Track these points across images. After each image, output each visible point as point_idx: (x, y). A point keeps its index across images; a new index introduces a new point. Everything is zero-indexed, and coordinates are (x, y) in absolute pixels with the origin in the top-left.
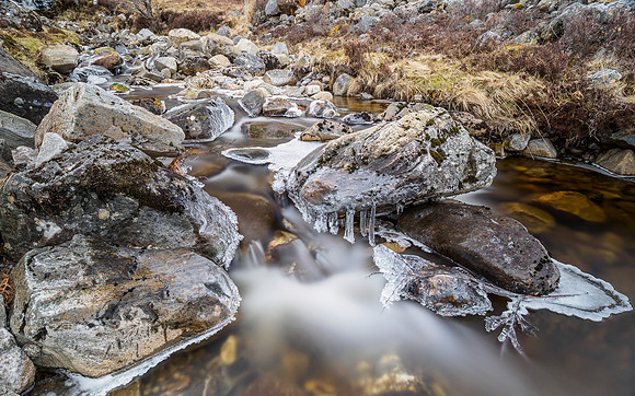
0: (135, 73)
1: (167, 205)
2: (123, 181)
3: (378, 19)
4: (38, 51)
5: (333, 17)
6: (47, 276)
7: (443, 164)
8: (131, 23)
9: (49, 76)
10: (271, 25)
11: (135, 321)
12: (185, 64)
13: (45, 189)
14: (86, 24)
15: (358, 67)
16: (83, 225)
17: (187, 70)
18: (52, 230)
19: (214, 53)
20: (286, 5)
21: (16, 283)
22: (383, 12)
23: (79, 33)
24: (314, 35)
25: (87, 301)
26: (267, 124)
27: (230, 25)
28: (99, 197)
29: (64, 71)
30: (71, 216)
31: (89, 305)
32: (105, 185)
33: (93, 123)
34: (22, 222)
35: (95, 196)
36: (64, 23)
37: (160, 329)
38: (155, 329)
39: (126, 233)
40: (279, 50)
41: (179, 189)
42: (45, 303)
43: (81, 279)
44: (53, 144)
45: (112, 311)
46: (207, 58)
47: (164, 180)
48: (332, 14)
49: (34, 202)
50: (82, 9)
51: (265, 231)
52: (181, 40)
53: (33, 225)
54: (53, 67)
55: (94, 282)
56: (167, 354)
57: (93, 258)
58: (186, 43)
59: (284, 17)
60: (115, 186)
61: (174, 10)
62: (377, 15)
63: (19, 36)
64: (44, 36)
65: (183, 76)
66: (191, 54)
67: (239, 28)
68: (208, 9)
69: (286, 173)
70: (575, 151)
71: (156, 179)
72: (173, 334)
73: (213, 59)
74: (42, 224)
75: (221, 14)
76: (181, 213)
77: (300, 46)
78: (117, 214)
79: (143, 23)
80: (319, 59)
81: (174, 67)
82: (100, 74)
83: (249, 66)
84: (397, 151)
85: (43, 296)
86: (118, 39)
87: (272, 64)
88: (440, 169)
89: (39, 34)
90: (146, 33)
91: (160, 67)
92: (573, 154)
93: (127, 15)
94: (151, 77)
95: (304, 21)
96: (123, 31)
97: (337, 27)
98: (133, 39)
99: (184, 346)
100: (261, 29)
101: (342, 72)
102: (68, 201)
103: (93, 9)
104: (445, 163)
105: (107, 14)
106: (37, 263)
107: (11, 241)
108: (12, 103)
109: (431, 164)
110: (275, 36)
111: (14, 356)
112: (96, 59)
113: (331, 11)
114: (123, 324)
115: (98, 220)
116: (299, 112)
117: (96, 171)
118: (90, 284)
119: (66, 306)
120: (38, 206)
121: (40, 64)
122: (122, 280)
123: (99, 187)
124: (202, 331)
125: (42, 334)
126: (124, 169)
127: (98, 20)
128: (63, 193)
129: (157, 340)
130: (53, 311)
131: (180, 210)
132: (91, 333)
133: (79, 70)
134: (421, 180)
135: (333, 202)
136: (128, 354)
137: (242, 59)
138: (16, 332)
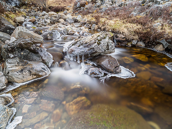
0: (39, 24)
1: (35, 52)
2: (26, 46)
3: (107, 8)
4: (14, 18)
5: (95, 8)
6: (10, 63)
7: (99, 45)
8: (41, 9)
9: (17, 24)
10: (78, 10)
11: (26, 73)
12: (52, 21)
13: (10, 47)
14: (29, 10)
15: (98, 22)
16: (18, 55)
17: (53, 23)
18: (12, 56)
19: (60, 18)
20: (82, 4)
21: (5, 65)
22: (109, 6)
23: (26, 12)
24: (90, 13)
25: (17, 68)
26: (68, 37)
27: (68, 10)
28: (21, 50)
29: (21, 23)
30: (16, 53)
31: (18, 69)
32: (22, 47)
33: (22, 35)
34: (6, 54)
35: (20, 50)
36: (22, 10)
37: (32, 75)
38: (30, 75)
39: (27, 58)
40: (79, 17)
41: (38, 49)
42: (10, 68)
43: (16, 64)
44: (13, 39)
45: (22, 70)
46: (58, 20)
47: (34, 47)
48: (95, 7)
49: (8, 50)
50: (27, 6)
51: (59, 60)
52: (52, 15)
53: (8, 55)
54: (18, 22)
55: (19, 65)
56: (33, 80)
57: (19, 61)
58: (53, 16)
59: (82, 8)
60: (24, 47)
61: (52, 6)
62: (107, 7)
63: (10, 14)
64: (16, 14)
65: (52, 25)
66: (54, 18)
67: (70, 11)
68: (62, 5)
69: (66, 48)
70: (150, 45)
71: (33, 46)
72: (35, 77)
73: (60, 20)
74: (10, 54)
75: (65, 7)
76: (38, 54)
77: (85, 16)
78: (25, 54)
79: (44, 9)
80: (89, 20)
81: (49, 22)
82: (30, 24)
83: (69, 22)
84: (89, 42)
85: (9, 66)
86: (37, 14)
87: (76, 21)
88: (99, 46)
89: (15, 13)
90: (44, 12)
91: (45, 22)
92: (149, 45)
93: (40, 7)
94: (43, 25)
95: (87, 9)
96: (39, 12)
97: (96, 11)
98: (41, 14)
99: (36, 79)
100: (75, 11)
101: (94, 23)
102: (15, 50)
103: (30, 6)
104: (100, 45)
105: (34, 7)
106: (8, 61)
107: (4, 58)
108: (6, 31)
109: (96, 45)
110: (79, 13)
111: (4, 77)
112: (29, 20)
113: (95, 6)
114: (24, 73)
115: (21, 54)
116: (77, 34)
117: (20, 44)
118: (18, 65)
119: (13, 68)
120: (9, 51)
121: (14, 21)
122: (24, 65)
123: (21, 48)
124: (41, 77)
125: (8, 73)
126: (26, 44)
127: (32, 9)
128: (14, 48)
129: (31, 77)
130: (11, 69)
131: (38, 53)
132: (18, 74)
133: (24, 23)
134: (93, 49)
135: (74, 53)
136: (25, 79)
137: (68, 20)
138: (4, 73)
